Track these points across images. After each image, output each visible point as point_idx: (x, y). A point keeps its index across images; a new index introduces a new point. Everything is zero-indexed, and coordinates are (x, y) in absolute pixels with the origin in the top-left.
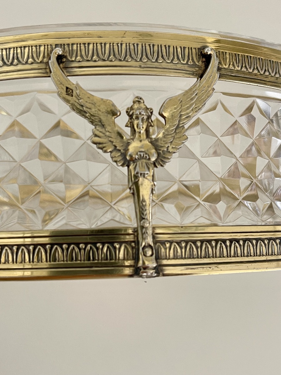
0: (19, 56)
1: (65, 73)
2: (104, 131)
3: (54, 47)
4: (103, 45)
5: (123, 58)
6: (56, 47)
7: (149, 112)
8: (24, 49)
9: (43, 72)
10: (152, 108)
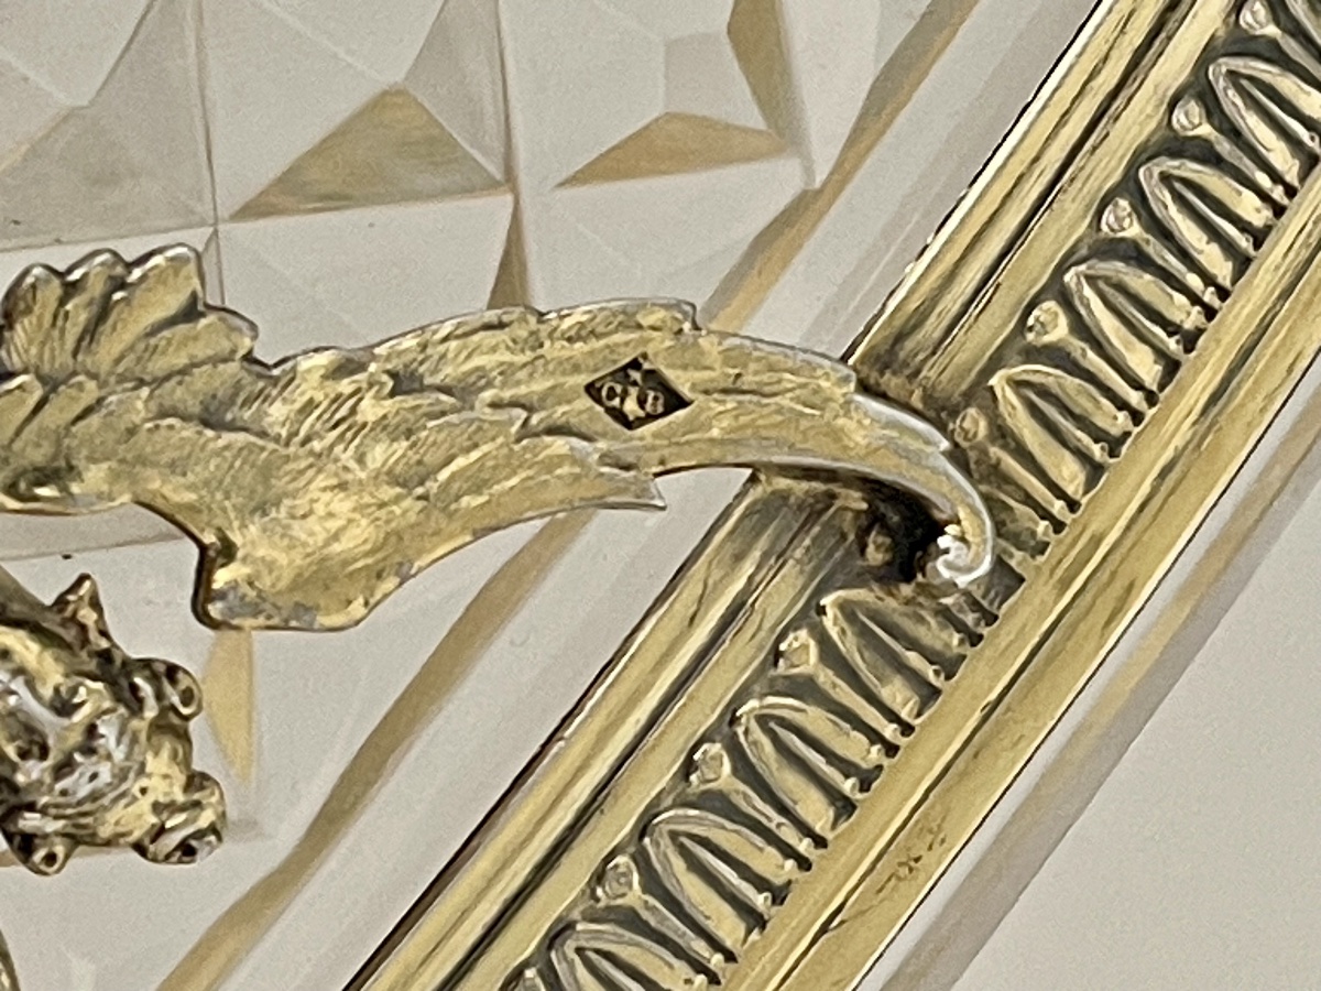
0: (1144, 284)
1: (783, 483)
2: (176, 393)
3: (1017, 559)
4: (760, 900)
5: (560, 968)
6: (1000, 564)
7: (52, 826)
8: (1161, 354)
9: (909, 344)
10: (54, 881)
